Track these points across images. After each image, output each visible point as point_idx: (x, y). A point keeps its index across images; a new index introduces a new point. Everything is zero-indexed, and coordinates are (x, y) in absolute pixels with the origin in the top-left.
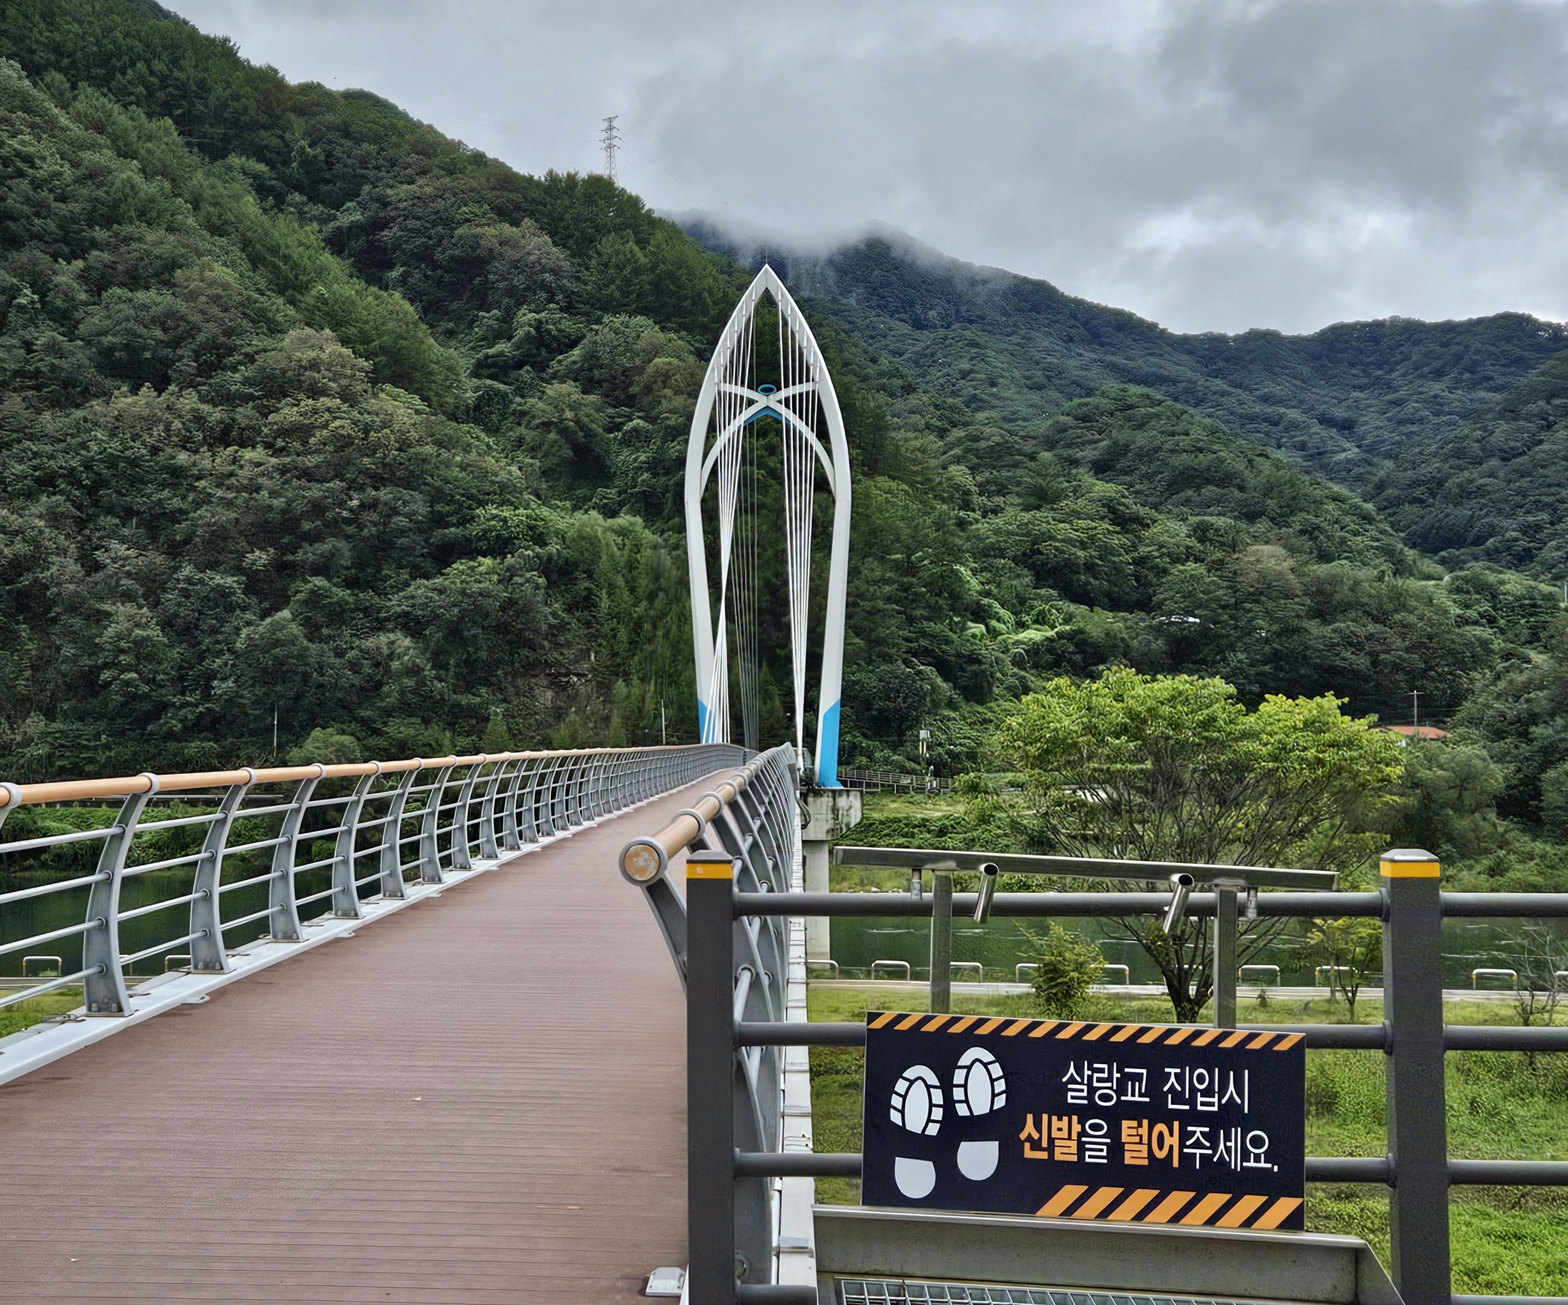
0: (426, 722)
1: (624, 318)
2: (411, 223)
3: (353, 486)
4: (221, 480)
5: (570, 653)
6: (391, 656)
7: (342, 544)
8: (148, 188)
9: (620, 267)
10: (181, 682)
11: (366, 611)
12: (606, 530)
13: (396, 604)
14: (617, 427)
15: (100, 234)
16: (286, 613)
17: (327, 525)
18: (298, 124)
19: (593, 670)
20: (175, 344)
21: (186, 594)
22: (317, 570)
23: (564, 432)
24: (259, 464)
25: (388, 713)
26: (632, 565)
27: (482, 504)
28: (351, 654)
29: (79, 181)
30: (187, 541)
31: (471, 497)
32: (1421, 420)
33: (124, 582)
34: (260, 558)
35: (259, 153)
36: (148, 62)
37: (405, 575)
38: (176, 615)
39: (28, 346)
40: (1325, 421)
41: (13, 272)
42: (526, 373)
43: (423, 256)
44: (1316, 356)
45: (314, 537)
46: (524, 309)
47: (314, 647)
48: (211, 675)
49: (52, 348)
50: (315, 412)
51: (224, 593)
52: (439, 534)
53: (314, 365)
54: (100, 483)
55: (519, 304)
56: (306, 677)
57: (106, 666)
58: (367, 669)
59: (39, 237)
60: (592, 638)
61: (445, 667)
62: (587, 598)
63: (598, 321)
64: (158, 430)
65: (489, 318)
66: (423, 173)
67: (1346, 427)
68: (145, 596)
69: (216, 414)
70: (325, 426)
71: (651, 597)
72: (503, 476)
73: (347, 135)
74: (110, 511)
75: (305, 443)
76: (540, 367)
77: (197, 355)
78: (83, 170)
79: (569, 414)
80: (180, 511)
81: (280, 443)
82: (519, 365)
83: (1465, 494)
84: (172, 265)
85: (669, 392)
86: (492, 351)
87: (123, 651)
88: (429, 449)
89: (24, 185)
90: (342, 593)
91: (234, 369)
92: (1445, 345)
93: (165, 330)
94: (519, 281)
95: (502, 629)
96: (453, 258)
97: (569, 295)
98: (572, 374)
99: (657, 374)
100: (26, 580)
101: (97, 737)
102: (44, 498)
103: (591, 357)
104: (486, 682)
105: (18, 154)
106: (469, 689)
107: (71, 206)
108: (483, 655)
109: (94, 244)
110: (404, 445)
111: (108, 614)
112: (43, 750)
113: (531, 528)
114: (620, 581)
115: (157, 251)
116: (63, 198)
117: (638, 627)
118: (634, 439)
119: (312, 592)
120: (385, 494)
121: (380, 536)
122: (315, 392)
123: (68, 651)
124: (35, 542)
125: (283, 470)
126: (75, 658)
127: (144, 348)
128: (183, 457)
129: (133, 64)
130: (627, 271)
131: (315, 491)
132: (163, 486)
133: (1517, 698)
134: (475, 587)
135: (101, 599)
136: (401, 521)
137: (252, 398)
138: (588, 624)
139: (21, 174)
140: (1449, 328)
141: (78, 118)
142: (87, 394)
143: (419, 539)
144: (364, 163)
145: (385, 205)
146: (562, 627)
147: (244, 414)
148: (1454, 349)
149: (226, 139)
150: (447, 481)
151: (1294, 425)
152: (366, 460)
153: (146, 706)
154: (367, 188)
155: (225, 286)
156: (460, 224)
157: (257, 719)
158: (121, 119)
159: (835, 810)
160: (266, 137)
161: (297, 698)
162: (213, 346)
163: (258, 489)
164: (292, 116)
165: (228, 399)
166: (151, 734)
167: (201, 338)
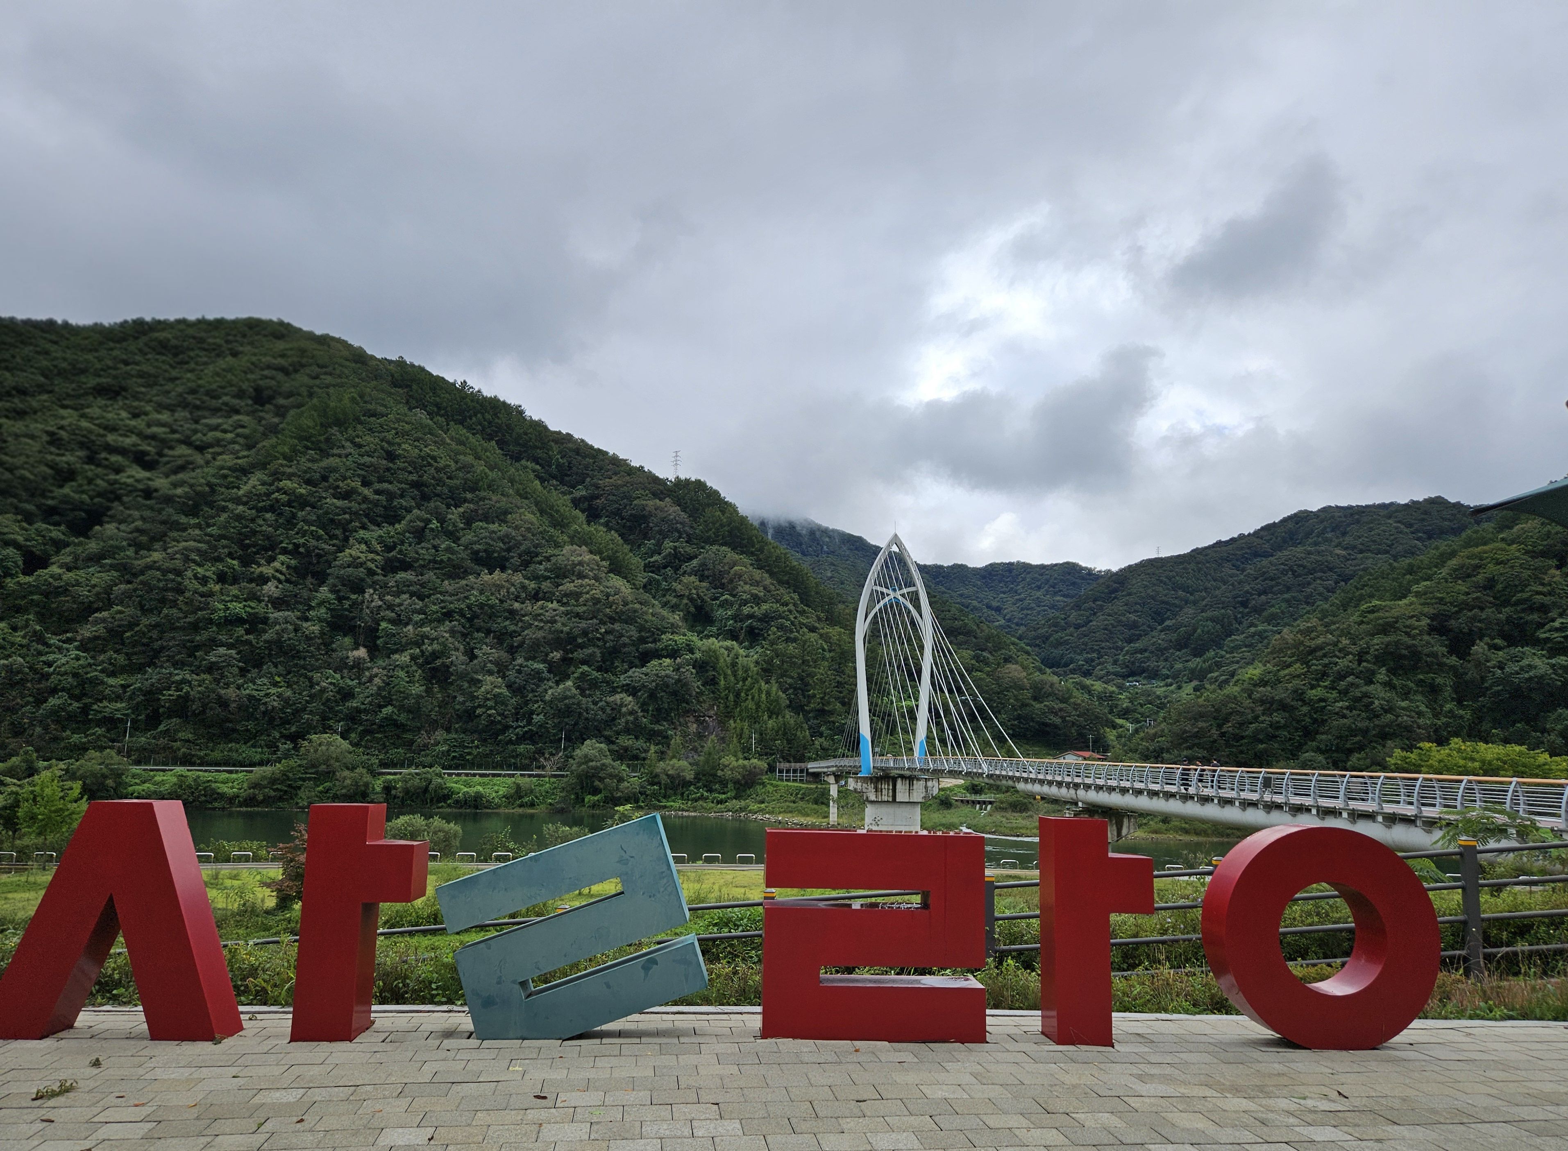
0: (637, 738)
1: (716, 547)
2: (611, 497)
3: (602, 622)
4: (536, 617)
5: (706, 706)
6: (621, 705)
7: (596, 650)
8: (492, 475)
9: (714, 523)
10: (517, 717)
11: (607, 682)
12: (721, 647)
13: (623, 679)
14: (716, 599)
15: (469, 496)
16: (569, 683)
17: (589, 640)
18: (555, 447)
19: (716, 714)
20: (509, 550)
21: (519, 672)
22: (584, 662)
23: (691, 600)
24: (555, 610)
25: (618, 733)
26: (734, 664)
27: (664, 633)
28: (600, 704)
29: (459, 469)
30: (521, 645)
31: (658, 629)
32: (1032, 609)
33: (489, 665)
34: (557, 655)
35: (536, 460)
36: (483, 414)
37: (626, 666)
38: (515, 683)
39: (435, 547)
40: (989, 607)
41: (428, 512)
42: (669, 571)
43: (618, 513)
44: (984, 577)
45: (582, 646)
46: (667, 541)
47: (584, 700)
48: (532, 713)
49: (448, 550)
50: (581, 586)
51: (538, 672)
52: (642, 647)
53: (581, 563)
54: (475, 616)
55: (664, 538)
56: (580, 714)
57: (479, 706)
58: (608, 711)
59: (438, 495)
60: (716, 699)
61: (647, 711)
62: (713, 680)
63: (703, 548)
64: (503, 592)
65: (650, 543)
66: (616, 474)
67: (998, 610)
68: (498, 672)
69: (532, 585)
70: (587, 593)
71: (744, 680)
72: (671, 620)
73: (578, 454)
74: (478, 630)
75: (577, 601)
76: (676, 569)
77: (520, 556)
78: (459, 465)
79: (694, 591)
80: (515, 631)
81: (565, 600)
82: (665, 567)
83: (1059, 644)
84: (506, 513)
85: (741, 583)
86: (652, 560)
87: (488, 699)
88: (637, 606)
89: (432, 471)
90: (595, 674)
91: (540, 563)
92: (1042, 575)
93: (504, 543)
94: (665, 527)
95: (675, 693)
96: (631, 515)
97: (688, 535)
98: (694, 573)
99: (735, 574)
100: (438, 662)
101: (473, 742)
102: (447, 623)
103: (703, 565)
104: (665, 719)
105: (429, 455)
106: (657, 722)
107: (455, 481)
108: (666, 706)
109: (465, 500)
110: (626, 604)
111: (479, 681)
112: (445, 748)
113: (688, 645)
114: (729, 672)
115: (498, 505)
116: (449, 478)
117: (737, 695)
118: (725, 604)
119: (582, 673)
120: (617, 626)
121: (614, 647)
122: (581, 576)
123: (460, 699)
124: (445, 646)
125: (567, 613)
126: (464, 703)
127: (494, 552)
128: (517, 605)
129: (476, 415)
130: (717, 525)
131: (584, 624)
132: (506, 619)
133: (1153, 740)
134: (663, 673)
135: (476, 673)
136: (625, 640)
137: (549, 578)
138: (713, 692)
139: (430, 465)
140: (1043, 567)
141: (452, 439)
142: (467, 573)
143: (634, 649)
144: (586, 467)
145: (598, 488)
146: (701, 693)
147: (546, 585)
148: (1045, 577)
149: (520, 453)
150: (646, 621)
151: (975, 609)
152: (608, 610)
153: (499, 727)
154: (588, 479)
155: (532, 524)
156: (636, 498)
157: (554, 735)
158: (472, 439)
159: (926, 787)
160: (539, 453)
161: (576, 724)
162: (528, 552)
163: (555, 622)
164: (553, 444)
165: (536, 578)
166: (500, 741)
167: (522, 548)
